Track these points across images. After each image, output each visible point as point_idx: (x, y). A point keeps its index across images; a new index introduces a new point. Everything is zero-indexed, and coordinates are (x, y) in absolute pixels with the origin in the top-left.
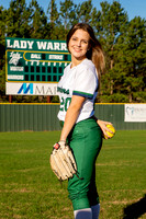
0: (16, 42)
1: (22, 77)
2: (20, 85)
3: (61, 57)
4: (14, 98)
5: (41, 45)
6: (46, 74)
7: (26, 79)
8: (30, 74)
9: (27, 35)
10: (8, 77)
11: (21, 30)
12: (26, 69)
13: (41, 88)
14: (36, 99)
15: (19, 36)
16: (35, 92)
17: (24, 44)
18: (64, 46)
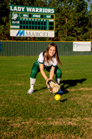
0: (15, 7)
1: (18, 27)
2: (17, 31)
3: (39, 16)
4: (14, 38)
5: (29, 9)
6: (32, 25)
7: (21, 28)
8: (23, 25)
10: (11, 27)
12: (21, 22)
13: (29, 33)
14: (26, 39)
15: (17, 4)
16: (26, 35)
17: (20, 9)
18: (41, 10)
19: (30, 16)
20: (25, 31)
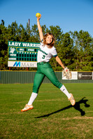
0: (13, 43)
1: (15, 59)
2: (14, 62)
4: (11, 68)
5: (24, 45)
6: (27, 58)
7: (17, 59)
8: (19, 57)
9: (18, 40)
10: (9, 59)
11: (15, 38)
12: (17, 55)
13: (24, 64)
14: (22, 69)
15: (14, 41)
16: (21, 66)
17: (17, 44)
18: (35, 45)
19: (25, 50)
20: (21, 62)
